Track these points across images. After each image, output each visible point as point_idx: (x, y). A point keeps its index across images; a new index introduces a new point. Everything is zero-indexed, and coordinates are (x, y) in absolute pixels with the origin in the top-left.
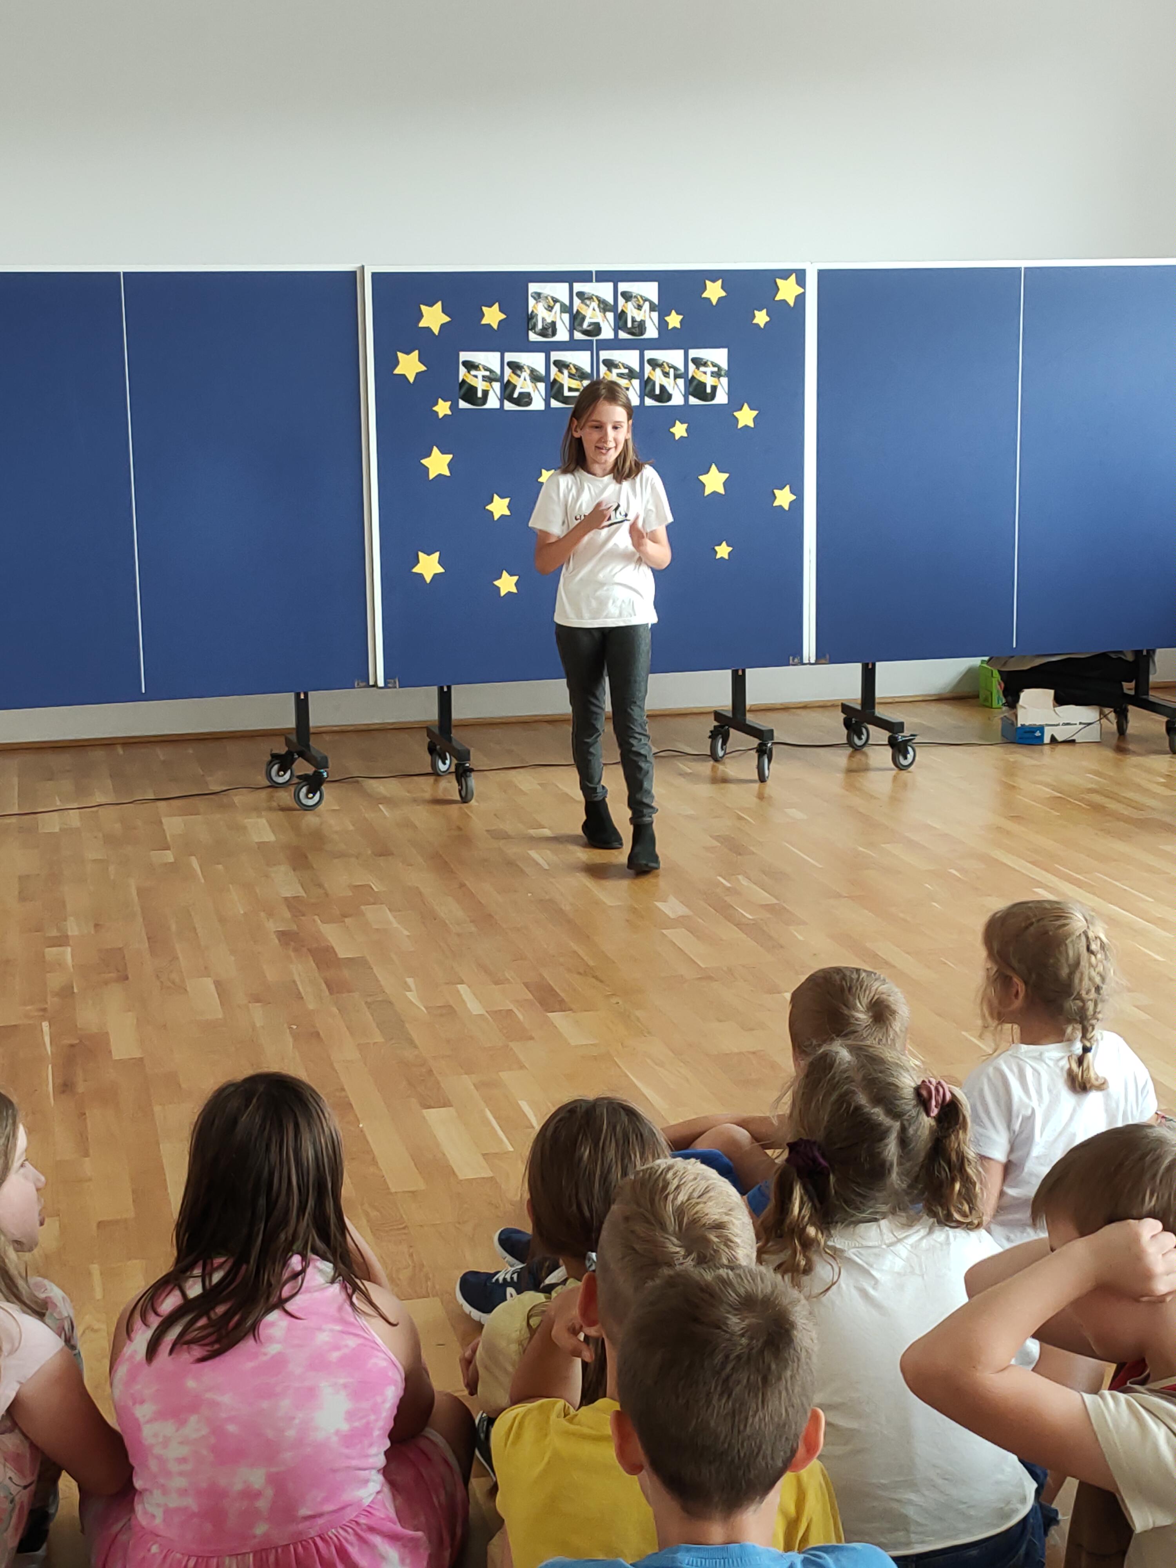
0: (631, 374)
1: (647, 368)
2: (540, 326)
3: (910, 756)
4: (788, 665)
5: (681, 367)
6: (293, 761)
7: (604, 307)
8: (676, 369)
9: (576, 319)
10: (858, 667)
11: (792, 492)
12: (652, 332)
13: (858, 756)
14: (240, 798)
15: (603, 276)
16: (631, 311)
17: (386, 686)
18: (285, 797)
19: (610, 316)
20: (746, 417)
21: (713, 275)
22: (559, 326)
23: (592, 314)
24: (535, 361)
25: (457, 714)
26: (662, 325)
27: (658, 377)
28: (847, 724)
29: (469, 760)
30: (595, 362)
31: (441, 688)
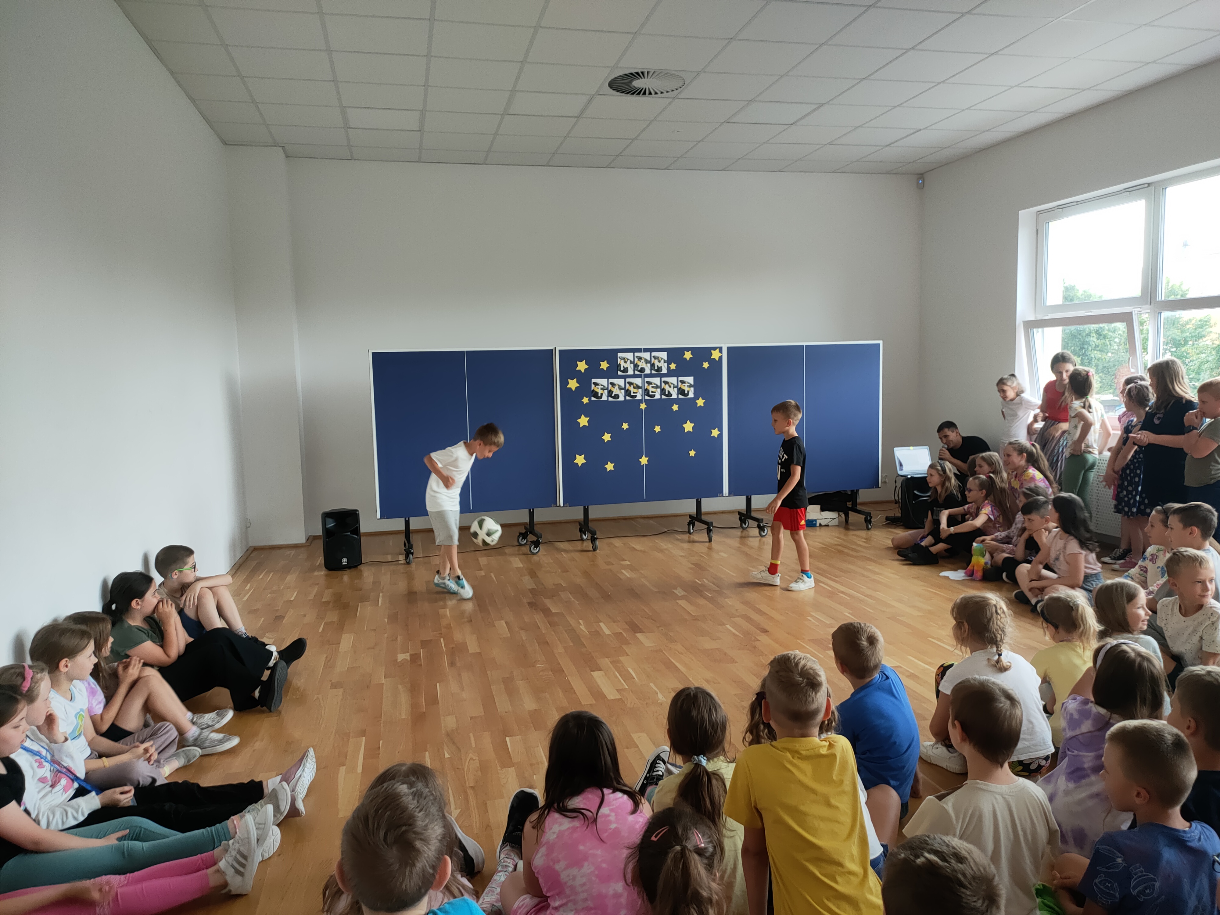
0: (657, 387)
1: (663, 384)
2: (622, 369)
3: (766, 532)
4: (717, 496)
5: (676, 384)
6: (527, 535)
7: (647, 362)
8: (674, 384)
9: (636, 366)
10: (744, 497)
11: (718, 430)
12: (664, 371)
13: (745, 532)
14: (508, 550)
15: (646, 350)
16: (656, 363)
17: (563, 506)
18: (525, 549)
19: (649, 365)
20: (700, 402)
21: (688, 349)
22: (629, 369)
23: (642, 364)
24: (621, 382)
25: (591, 516)
26: (669, 368)
27: (667, 388)
28: (740, 519)
29: (596, 534)
30: (643, 382)
31: (585, 507)
